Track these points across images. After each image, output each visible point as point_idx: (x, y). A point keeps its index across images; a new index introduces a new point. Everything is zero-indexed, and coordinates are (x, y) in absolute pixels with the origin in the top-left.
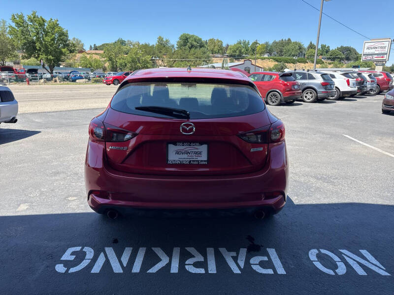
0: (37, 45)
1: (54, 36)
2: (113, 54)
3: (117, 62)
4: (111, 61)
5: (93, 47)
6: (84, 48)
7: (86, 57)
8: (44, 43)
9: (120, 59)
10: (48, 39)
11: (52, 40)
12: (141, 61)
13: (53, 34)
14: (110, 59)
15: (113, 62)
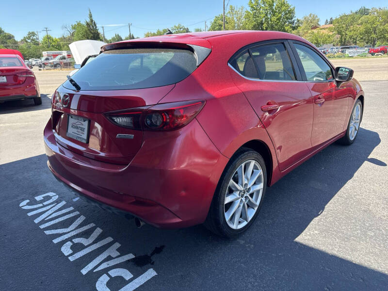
0: (264, 25)
1: (280, 15)
2: (344, 25)
3: (346, 34)
4: (340, 34)
5: (329, 21)
6: (319, 23)
7: (313, 33)
8: (270, 23)
9: (350, 31)
10: (274, 19)
11: (278, 19)
12: (377, 31)
13: (280, 13)
14: (339, 33)
15: (342, 35)
